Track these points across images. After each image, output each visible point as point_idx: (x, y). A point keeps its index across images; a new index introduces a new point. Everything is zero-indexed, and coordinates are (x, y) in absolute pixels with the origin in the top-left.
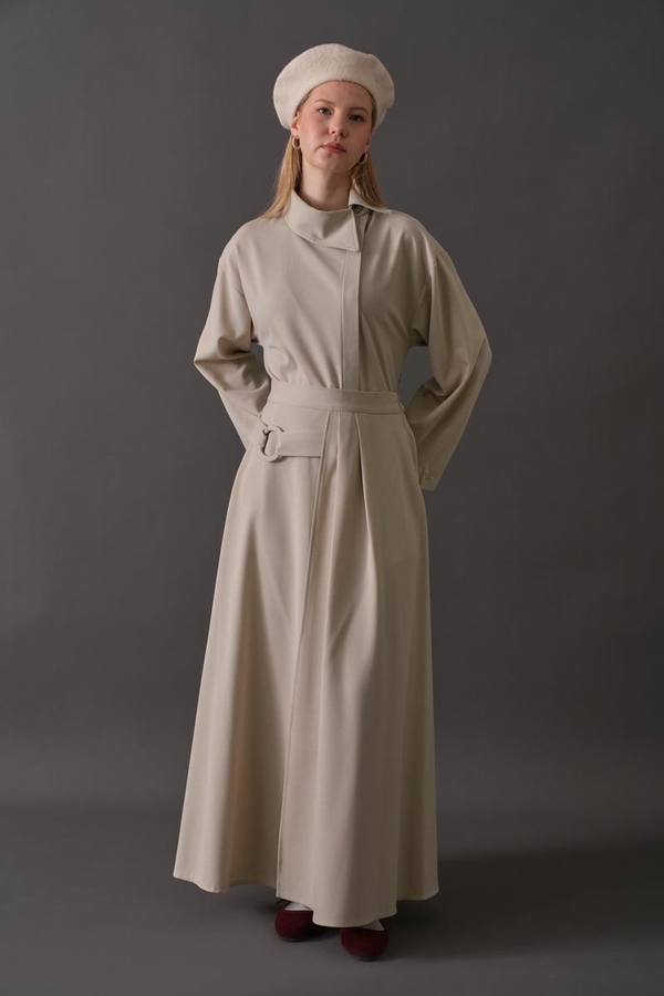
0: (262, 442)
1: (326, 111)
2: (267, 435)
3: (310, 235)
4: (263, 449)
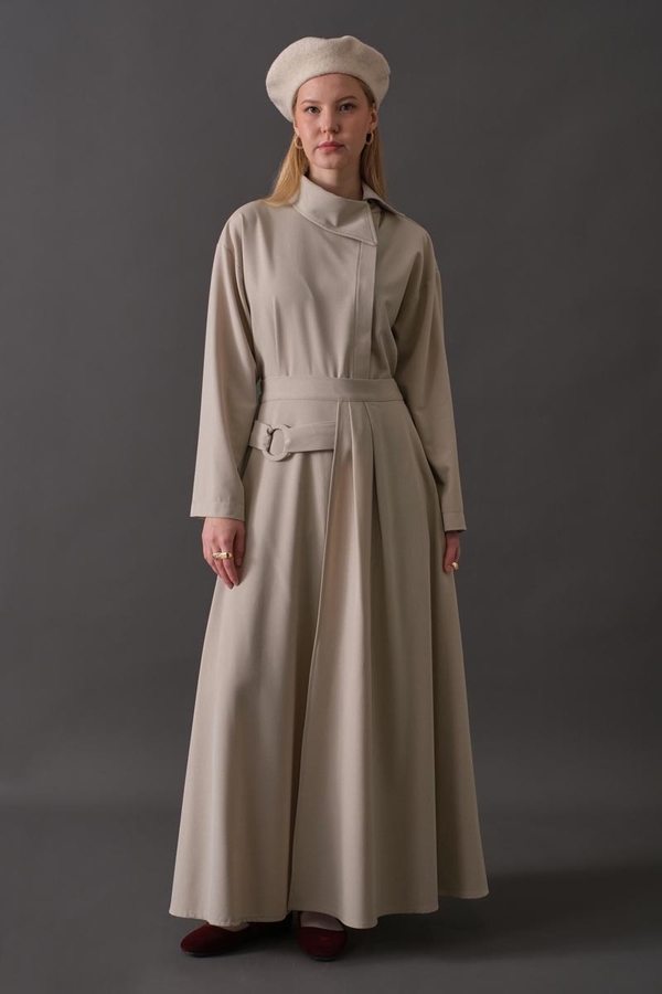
0: (267, 442)
1: (315, 109)
2: (271, 434)
3: (324, 222)
4: (268, 450)
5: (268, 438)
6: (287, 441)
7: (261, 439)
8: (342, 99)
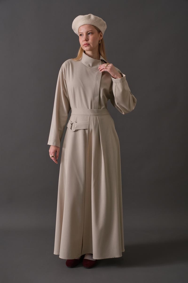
3: (88, 65)
4: (71, 128)
5: (71, 125)
6: (75, 127)
7: (69, 125)
8: (88, 31)
